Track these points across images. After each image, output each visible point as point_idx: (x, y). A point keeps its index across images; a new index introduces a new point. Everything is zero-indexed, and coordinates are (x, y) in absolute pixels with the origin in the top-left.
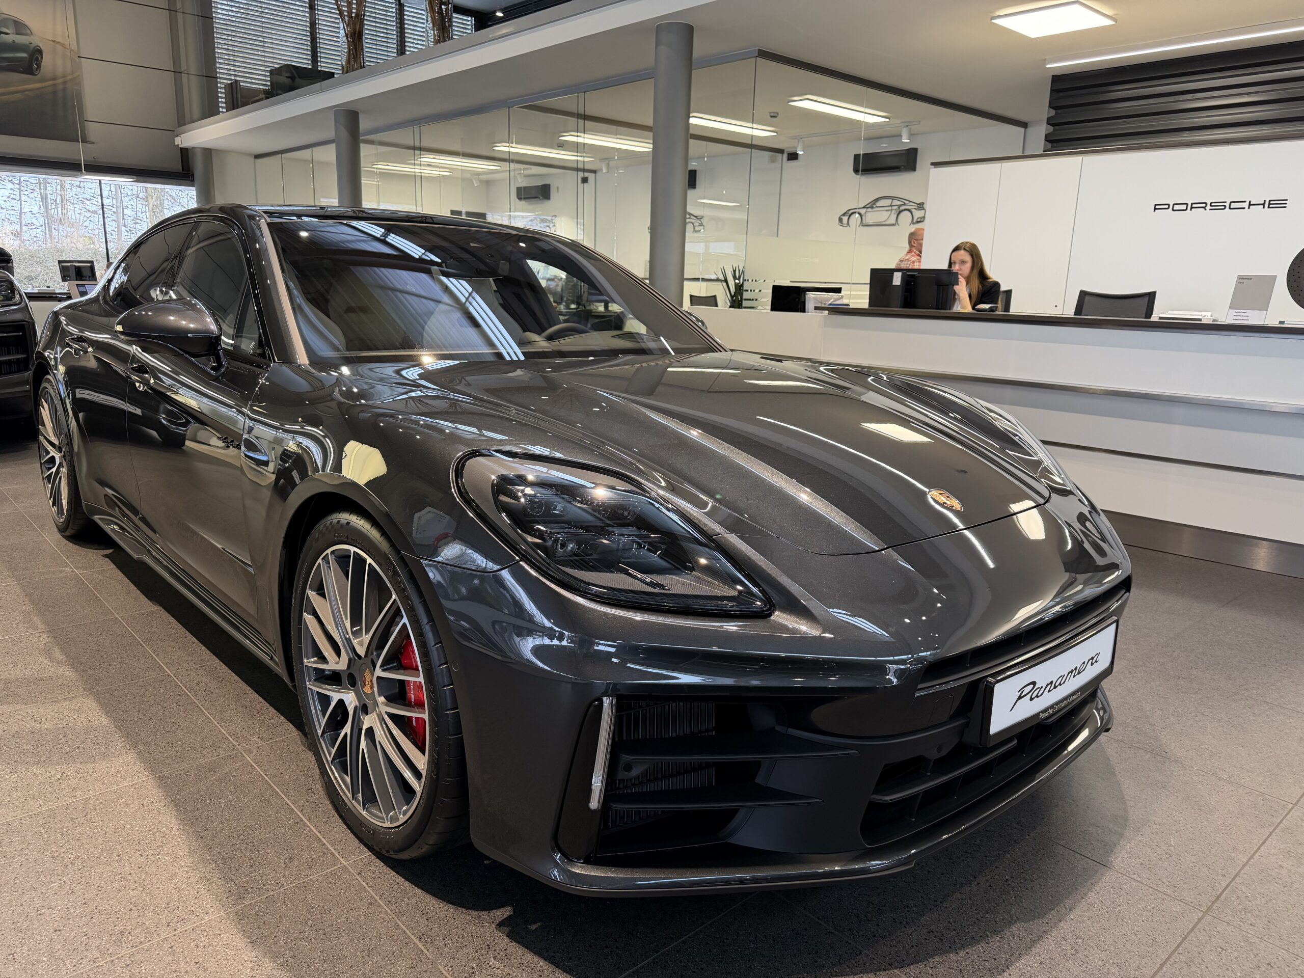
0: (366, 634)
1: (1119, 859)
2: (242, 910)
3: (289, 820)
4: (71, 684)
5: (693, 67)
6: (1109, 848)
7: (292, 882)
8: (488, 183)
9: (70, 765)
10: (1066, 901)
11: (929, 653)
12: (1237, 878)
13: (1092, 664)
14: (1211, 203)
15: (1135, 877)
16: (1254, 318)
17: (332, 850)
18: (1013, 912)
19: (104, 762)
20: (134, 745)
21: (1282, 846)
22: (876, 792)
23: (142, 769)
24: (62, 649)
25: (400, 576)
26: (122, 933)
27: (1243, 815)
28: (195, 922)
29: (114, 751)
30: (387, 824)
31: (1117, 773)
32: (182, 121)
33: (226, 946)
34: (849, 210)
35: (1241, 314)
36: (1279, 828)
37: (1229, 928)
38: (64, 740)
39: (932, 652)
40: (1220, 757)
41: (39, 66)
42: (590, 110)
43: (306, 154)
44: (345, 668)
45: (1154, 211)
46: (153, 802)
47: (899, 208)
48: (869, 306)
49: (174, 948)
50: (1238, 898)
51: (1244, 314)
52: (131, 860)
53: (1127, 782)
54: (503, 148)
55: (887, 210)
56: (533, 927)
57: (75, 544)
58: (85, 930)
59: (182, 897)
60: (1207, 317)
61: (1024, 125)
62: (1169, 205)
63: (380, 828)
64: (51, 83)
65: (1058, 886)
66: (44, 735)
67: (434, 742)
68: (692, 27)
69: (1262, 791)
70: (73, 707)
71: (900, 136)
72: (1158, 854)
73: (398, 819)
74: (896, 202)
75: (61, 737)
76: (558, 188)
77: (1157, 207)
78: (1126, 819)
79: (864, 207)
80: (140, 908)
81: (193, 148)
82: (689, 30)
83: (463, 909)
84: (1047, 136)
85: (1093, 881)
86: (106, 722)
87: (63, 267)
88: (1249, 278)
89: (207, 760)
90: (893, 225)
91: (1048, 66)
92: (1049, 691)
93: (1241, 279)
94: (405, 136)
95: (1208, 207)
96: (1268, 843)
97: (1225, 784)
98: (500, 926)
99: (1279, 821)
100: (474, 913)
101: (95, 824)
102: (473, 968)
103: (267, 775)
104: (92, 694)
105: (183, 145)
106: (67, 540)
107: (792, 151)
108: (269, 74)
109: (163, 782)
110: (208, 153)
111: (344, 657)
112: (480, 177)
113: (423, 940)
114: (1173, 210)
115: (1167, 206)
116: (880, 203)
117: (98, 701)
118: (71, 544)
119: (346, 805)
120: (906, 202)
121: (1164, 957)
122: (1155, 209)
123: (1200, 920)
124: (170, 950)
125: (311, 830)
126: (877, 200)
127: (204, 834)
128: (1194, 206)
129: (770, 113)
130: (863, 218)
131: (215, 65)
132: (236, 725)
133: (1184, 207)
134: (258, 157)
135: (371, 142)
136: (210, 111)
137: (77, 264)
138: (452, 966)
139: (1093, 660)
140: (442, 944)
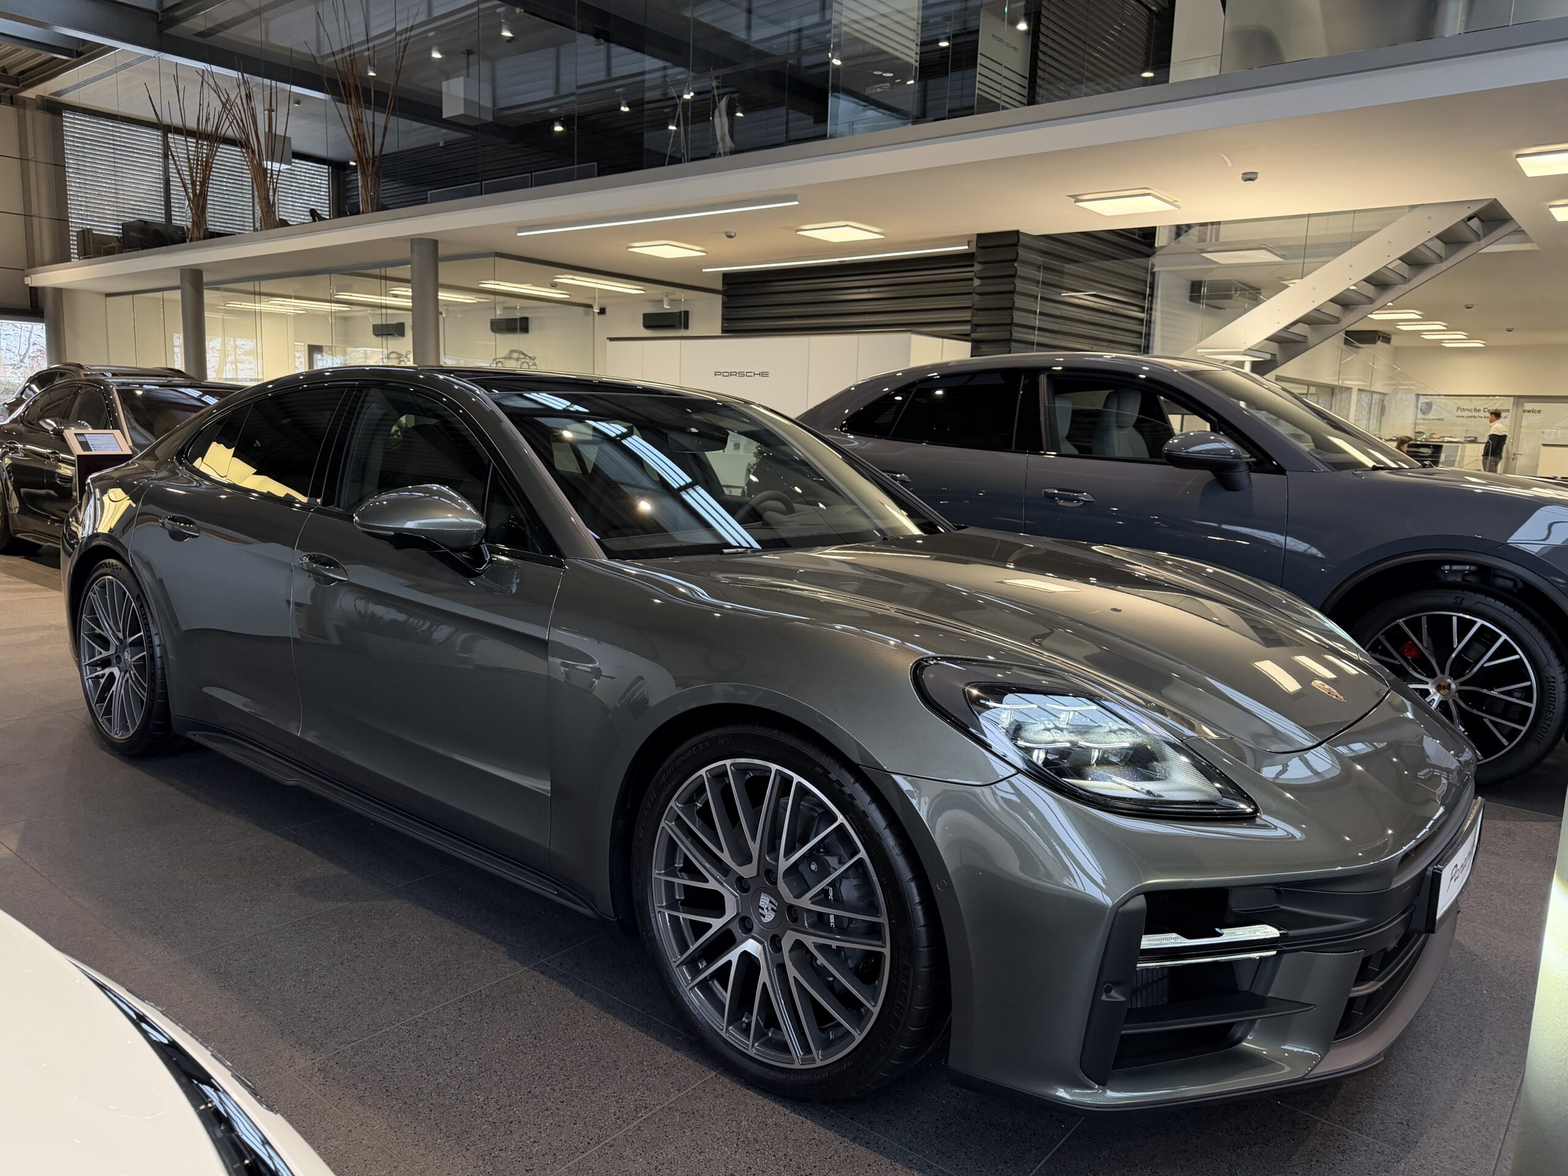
5: (439, 263)
14: (739, 372)
32: (32, 263)
43: (159, 295)
45: (715, 376)
62: (721, 372)
71: (663, 302)
77: (716, 373)
81: (43, 288)
82: (435, 243)
91: (704, 270)
95: (738, 375)
105: (34, 285)
108: (120, 226)
110: (58, 292)
114: (722, 376)
128: (731, 373)
131: (67, 210)
133: (727, 374)
134: (108, 295)
135: (214, 289)
136: (62, 257)
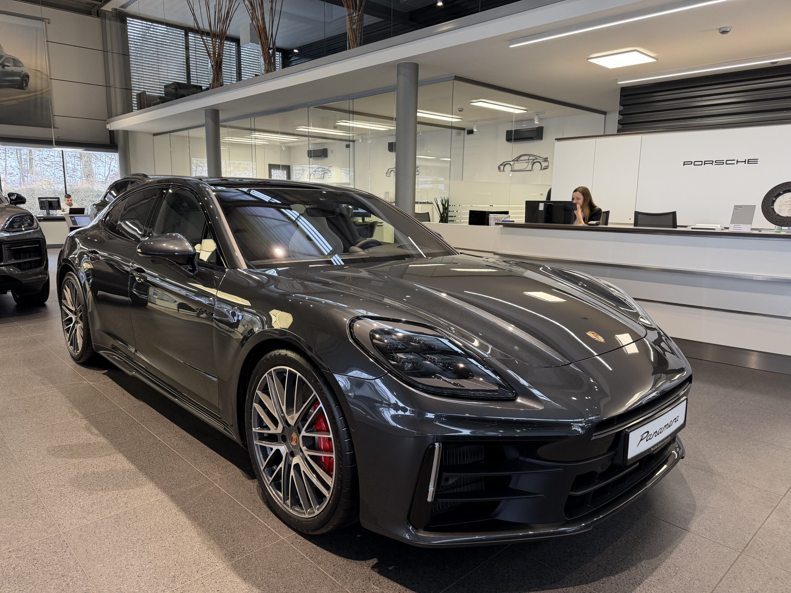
0: (296, 413)
1: (693, 527)
2: (235, 563)
3: (247, 517)
4: (106, 446)
5: (419, 85)
6: (688, 521)
7: (257, 549)
8: (289, 148)
9: (120, 491)
10: (668, 548)
11: (594, 417)
12: (756, 535)
13: (675, 422)
14: (716, 161)
15: (703, 535)
16: (745, 229)
17: (275, 532)
18: (641, 555)
19: (138, 489)
20: (152, 479)
21: (778, 518)
22: (572, 490)
23: (160, 491)
24: (96, 428)
25: (319, 382)
26: (174, 577)
27: (757, 502)
28: (211, 570)
29: (141, 482)
30: (307, 516)
31: (687, 482)
32: (111, 115)
33: (231, 582)
34: (504, 162)
35: (737, 226)
36: (776, 509)
37: (755, 560)
38: (112, 477)
39: (596, 417)
40: (742, 472)
41: (27, 84)
42: (356, 109)
43: (185, 133)
44: (281, 432)
45: (684, 165)
46: (171, 509)
47: (533, 161)
48: (525, 222)
49: (204, 583)
50: (758, 545)
51: (739, 227)
52: (168, 539)
53: (693, 486)
54: (302, 129)
55: (526, 162)
56: (391, 568)
57: (85, 367)
58: (154, 576)
59: (201, 558)
60: (718, 228)
61: (604, 113)
62: (692, 162)
63: (302, 519)
64: (34, 94)
65: (663, 541)
66: (101, 474)
67: (339, 469)
68: (418, 64)
69: (765, 489)
70: (112, 459)
71: (533, 120)
72: (714, 524)
73: (314, 512)
74: (531, 158)
75: (110, 475)
76: (332, 150)
77: (685, 163)
78: (695, 506)
79: (513, 161)
80: (180, 564)
81: (117, 131)
82: (416, 66)
83: (352, 560)
84: (619, 121)
85: (681, 538)
86: (133, 467)
87: (41, 201)
88: (741, 207)
89: (194, 486)
90: (530, 170)
91: (619, 83)
92: (655, 436)
93: (736, 207)
94: (245, 123)
95: (714, 163)
96: (771, 517)
97: (746, 486)
98: (373, 568)
99: (776, 505)
100: (358, 562)
101: (143, 521)
102: (363, 589)
103: (229, 493)
104: (120, 452)
105: (112, 129)
106: (80, 365)
107: (470, 129)
108: (164, 87)
109: (173, 498)
110: (126, 133)
111: (280, 426)
112: (286, 144)
113: (334, 576)
114: (694, 165)
115: (691, 163)
116: (522, 158)
117: (125, 456)
118: (82, 368)
119: (279, 507)
120: (537, 157)
121: (722, 575)
122: (684, 164)
123: (739, 556)
124: (202, 585)
125: (260, 522)
126: (520, 156)
127: (204, 525)
128: (706, 162)
129: (459, 109)
130: (513, 167)
131: (131, 82)
132: (205, 467)
133: (700, 163)
134: (155, 135)
135: (225, 126)
136: (127, 109)
137: (49, 200)
138: (352, 589)
139: (676, 420)
140: (344, 578)
